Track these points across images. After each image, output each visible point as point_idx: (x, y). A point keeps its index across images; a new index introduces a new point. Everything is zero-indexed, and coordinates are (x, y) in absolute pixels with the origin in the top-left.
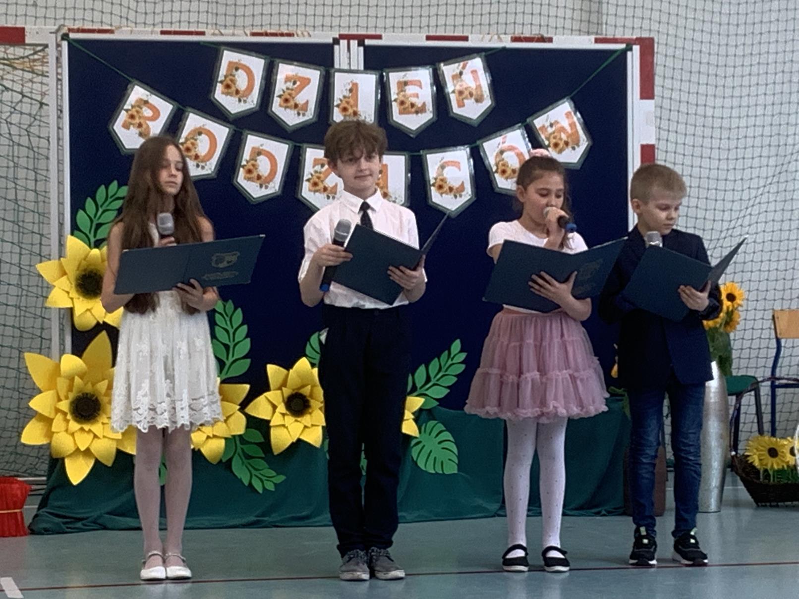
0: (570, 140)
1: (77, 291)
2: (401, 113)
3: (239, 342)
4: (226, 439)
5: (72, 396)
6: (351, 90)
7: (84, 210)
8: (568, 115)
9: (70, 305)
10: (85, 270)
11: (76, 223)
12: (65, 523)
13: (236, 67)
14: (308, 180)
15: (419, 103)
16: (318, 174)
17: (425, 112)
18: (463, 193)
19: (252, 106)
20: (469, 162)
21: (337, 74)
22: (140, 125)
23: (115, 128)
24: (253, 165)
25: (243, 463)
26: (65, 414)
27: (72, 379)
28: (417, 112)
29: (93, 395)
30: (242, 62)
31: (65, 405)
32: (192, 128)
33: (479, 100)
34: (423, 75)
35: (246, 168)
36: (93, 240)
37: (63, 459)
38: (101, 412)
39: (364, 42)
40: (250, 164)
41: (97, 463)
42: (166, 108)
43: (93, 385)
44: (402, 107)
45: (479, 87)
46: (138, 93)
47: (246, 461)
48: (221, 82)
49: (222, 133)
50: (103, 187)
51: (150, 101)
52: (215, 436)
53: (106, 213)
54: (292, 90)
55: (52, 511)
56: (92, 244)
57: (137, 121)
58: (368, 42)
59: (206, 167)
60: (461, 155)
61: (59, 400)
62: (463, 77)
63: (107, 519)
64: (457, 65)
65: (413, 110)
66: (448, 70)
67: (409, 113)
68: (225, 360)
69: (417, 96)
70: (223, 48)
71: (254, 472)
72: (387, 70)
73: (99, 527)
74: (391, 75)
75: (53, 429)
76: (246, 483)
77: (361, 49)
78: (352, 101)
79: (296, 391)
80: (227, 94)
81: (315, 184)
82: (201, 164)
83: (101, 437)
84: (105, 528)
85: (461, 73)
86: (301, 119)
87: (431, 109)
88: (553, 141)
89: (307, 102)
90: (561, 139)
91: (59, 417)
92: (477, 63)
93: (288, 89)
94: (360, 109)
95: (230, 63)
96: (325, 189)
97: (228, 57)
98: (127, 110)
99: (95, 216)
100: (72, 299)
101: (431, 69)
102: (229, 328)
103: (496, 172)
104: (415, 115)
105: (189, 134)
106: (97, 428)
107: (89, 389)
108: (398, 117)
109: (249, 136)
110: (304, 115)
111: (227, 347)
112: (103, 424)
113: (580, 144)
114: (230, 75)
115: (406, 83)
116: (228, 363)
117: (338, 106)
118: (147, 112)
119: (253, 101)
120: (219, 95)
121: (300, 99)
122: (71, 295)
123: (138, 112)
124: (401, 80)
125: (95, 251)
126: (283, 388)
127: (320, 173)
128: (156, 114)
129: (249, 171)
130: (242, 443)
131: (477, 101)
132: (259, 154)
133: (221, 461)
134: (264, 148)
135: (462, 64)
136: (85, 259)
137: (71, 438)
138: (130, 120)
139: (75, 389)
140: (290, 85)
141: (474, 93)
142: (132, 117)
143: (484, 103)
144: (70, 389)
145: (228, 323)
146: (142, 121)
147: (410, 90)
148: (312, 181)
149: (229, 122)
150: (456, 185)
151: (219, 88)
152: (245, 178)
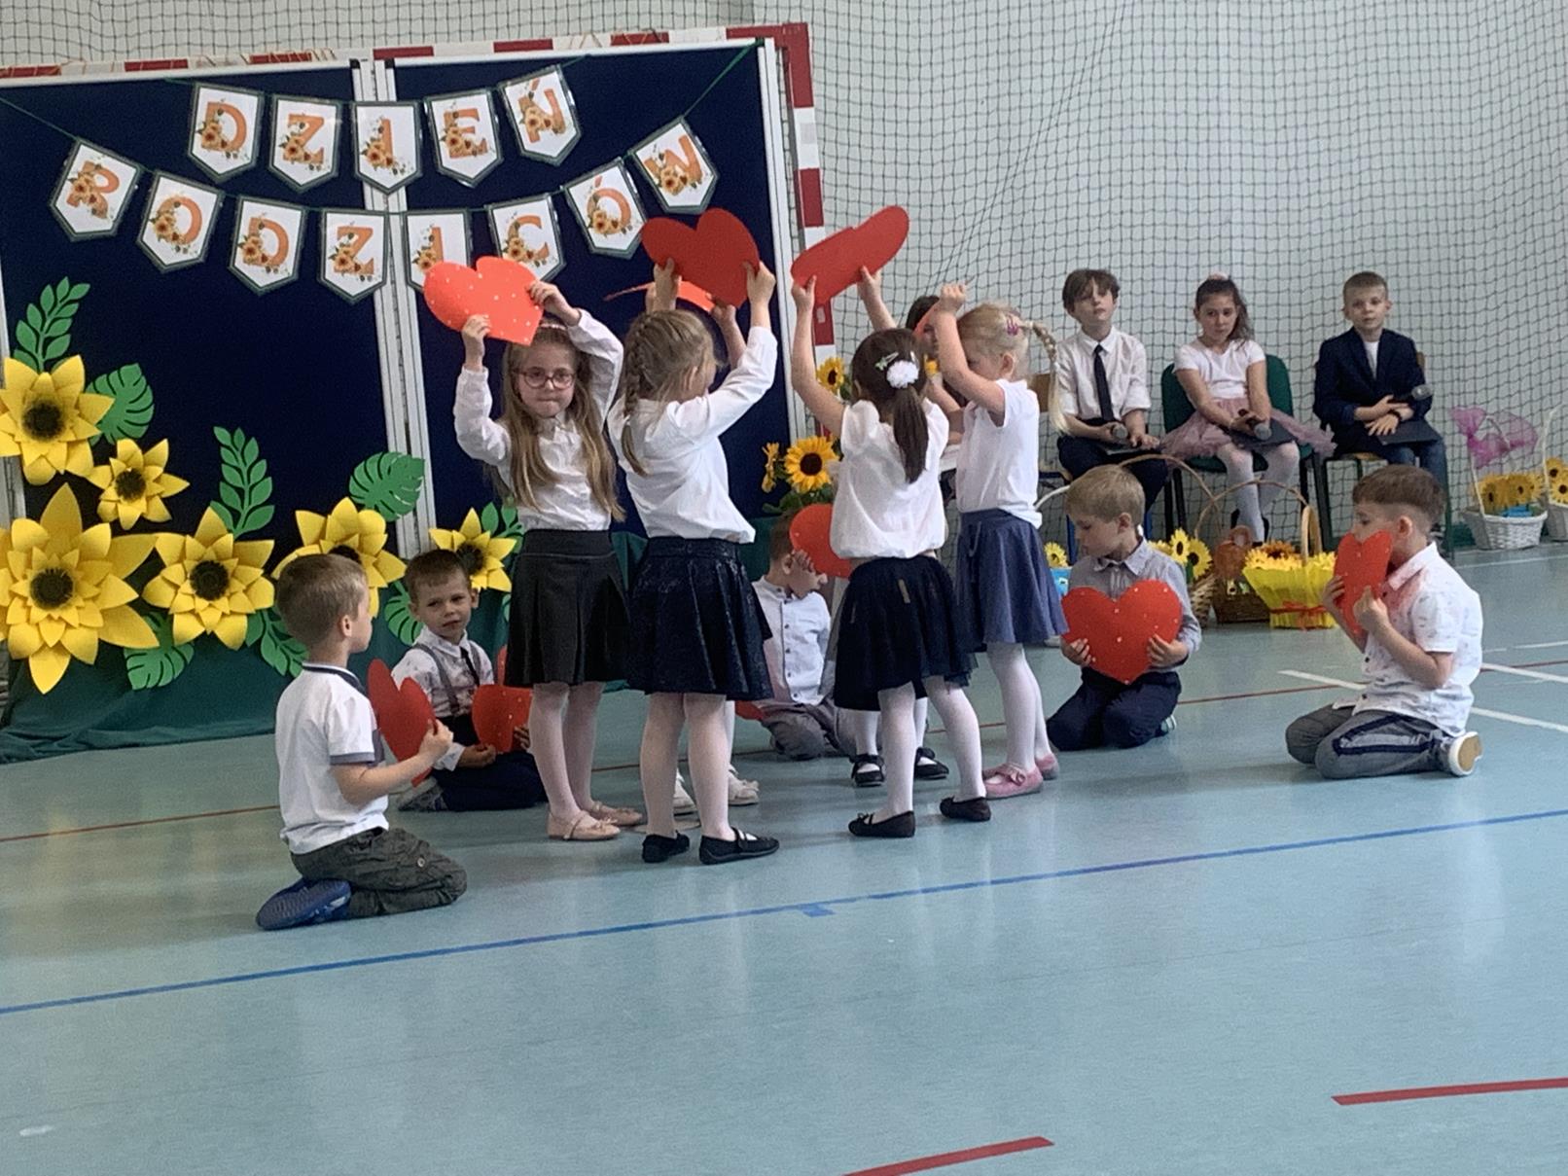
0: (688, 176)
1: (26, 431)
2: (452, 156)
3: (256, 484)
4: (249, 615)
5: (31, 575)
6: (380, 130)
7: (26, 321)
8: (682, 140)
9: (18, 453)
10: (34, 402)
11: (15, 338)
12: (33, 746)
13: (220, 109)
14: (333, 257)
15: (476, 140)
16: (345, 249)
17: (486, 151)
18: (547, 259)
19: (247, 162)
20: (552, 216)
21: (360, 110)
22: (93, 199)
23: (58, 205)
24: (255, 242)
25: (276, 645)
26: (25, 599)
27: (29, 551)
28: (474, 153)
29: (61, 571)
30: (226, 102)
31: (23, 588)
32: (167, 197)
33: (559, 129)
34: (481, 101)
35: (245, 247)
36: (41, 360)
37: (26, 661)
38: (74, 593)
39: (393, 61)
40: (250, 241)
41: (75, 662)
42: (126, 173)
43: (60, 558)
44: (454, 147)
45: (558, 114)
46: (86, 155)
47: (277, 641)
48: (200, 132)
49: (207, 201)
50: (48, 289)
51: (104, 166)
52: (232, 613)
53: (56, 324)
54: (300, 135)
55: (19, 731)
56: (41, 367)
57: (88, 194)
58: (399, 62)
59: (190, 250)
60: (541, 207)
61: (15, 580)
62: (535, 99)
63: (93, 736)
64: (523, 85)
65: (470, 150)
66: (514, 93)
67: (465, 155)
68: (239, 508)
69: (472, 130)
70: (198, 84)
71: (292, 656)
72: (429, 98)
73: (83, 746)
74: (434, 104)
75: (9, 622)
76: (282, 672)
77: (391, 72)
78: (382, 143)
79: (338, 544)
80: (210, 147)
81: (343, 262)
82: (182, 247)
83: (76, 625)
84: (91, 747)
85: (531, 95)
86: (316, 175)
87: (494, 148)
88: (665, 178)
89: (322, 151)
90: (675, 174)
91: (17, 603)
92: (553, 80)
93: (293, 134)
94: (396, 154)
95: (210, 104)
96: (357, 267)
97: (207, 96)
98: (72, 180)
99: (42, 329)
100: (19, 443)
101: (489, 94)
102: (241, 465)
103: (591, 226)
104: (472, 157)
105: (163, 206)
106: (70, 614)
107: (54, 563)
108: (448, 161)
109: (246, 204)
110: (319, 168)
111: (240, 492)
112: (78, 608)
113: (703, 179)
114: (211, 120)
115: (456, 115)
116: (244, 513)
117: (365, 152)
118: (101, 181)
119: (245, 156)
120: (199, 150)
121: (312, 147)
122: (17, 439)
123: (87, 181)
124: (450, 110)
125: (45, 376)
126: (322, 542)
127: (349, 246)
128: (114, 182)
129: (250, 251)
130: (272, 619)
131: (556, 131)
132: (261, 226)
133: (244, 644)
134: (268, 217)
135: (531, 82)
136: (32, 387)
137: (33, 631)
138: (77, 194)
139: (34, 564)
140: (295, 128)
141: (552, 120)
142: (81, 189)
143: (567, 132)
144: (29, 564)
145: (240, 459)
146: (95, 194)
147: (463, 123)
148: (338, 258)
149: (217, 187)
150: (537, 248)
151: (198, 139)
152: (245, 262)
